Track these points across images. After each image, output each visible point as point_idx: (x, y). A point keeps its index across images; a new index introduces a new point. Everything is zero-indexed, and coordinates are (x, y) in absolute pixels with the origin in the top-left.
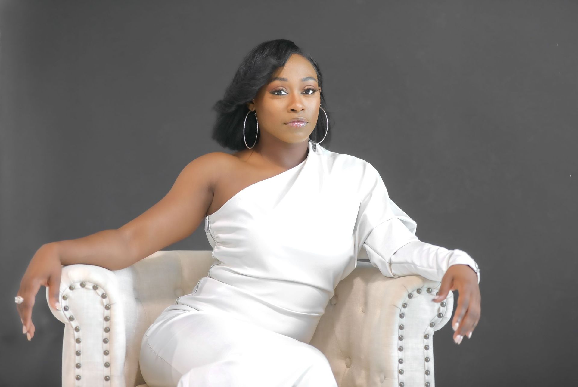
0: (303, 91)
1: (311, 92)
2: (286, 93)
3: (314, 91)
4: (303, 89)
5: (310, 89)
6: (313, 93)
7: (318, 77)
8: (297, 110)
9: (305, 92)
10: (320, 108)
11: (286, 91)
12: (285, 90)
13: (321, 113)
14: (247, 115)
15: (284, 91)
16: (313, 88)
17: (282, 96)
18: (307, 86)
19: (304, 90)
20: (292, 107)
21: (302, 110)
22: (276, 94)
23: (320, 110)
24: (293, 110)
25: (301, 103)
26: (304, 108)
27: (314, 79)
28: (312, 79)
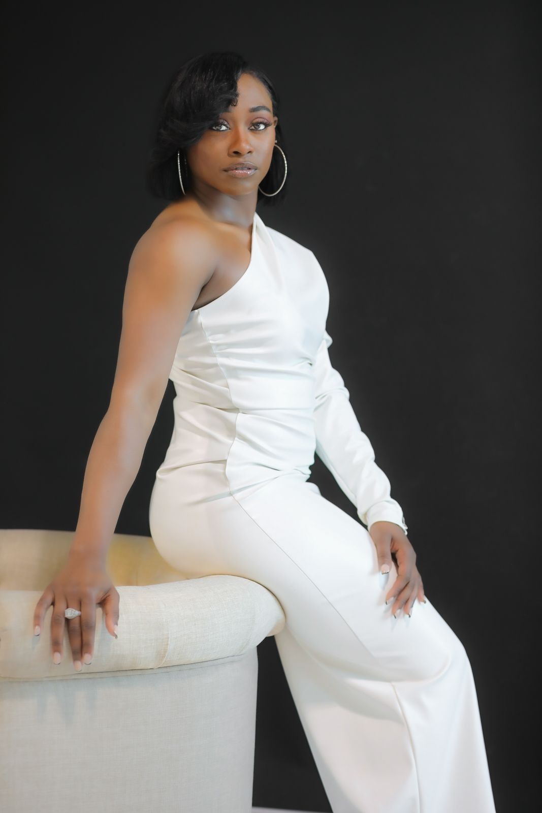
0: (251, 125)
1: (262, 127)
2: (227, 127)
3: (267, 125)
4: (251, 123)
5: (261, 123)
6: (265, 128)
7: (273, 104)
8: (241, 153)
9: (254, 126)
10: (275, 146)
11: (228, 126)
12: (226, 123)
13: (276, 153)
14: (179, 159)
15: (225, 125)
16: (265, 121)
17: (221, 132)
18: (257, 118)
19: (253, 124)
20: (235, 150)
21: (250, 152)
22: (214, 130)
23: (275, 149)
24: (236, 153)
25: (247, 142)
26: (251, 149)
27: (268, 110)
28: (264, 109)
